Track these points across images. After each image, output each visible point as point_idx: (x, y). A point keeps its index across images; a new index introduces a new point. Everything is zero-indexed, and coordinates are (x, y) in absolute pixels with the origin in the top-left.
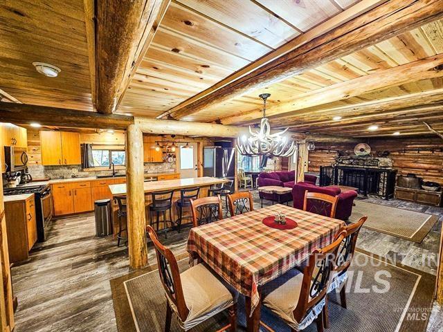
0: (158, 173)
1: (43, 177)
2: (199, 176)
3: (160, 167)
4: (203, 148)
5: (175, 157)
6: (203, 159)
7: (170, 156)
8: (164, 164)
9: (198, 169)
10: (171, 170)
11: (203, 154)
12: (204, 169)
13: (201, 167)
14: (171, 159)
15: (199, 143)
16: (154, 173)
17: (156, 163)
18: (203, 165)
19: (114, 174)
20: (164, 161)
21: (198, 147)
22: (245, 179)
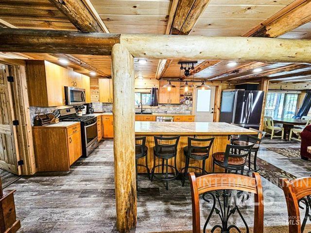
0: (176, 113)
1: (101, 110)
2: (214, 121)
3: (178, 108)
4: (222, 92)
5: (191, 100)
6: (221, 103)
7: (187, 99)
8: (182, 105)
9: (214, 113)
10: (187, 112)
11: (221, 98)
12: (221, 113)
13: (218, 111)
14: (187, 102)
15: (217, 87)
16: (172, 113)
17: (174, 105)
18: (220, 109)
19: (142, 111)
20: (182, 103)
21: (216, 90)
22: (273, 128)
